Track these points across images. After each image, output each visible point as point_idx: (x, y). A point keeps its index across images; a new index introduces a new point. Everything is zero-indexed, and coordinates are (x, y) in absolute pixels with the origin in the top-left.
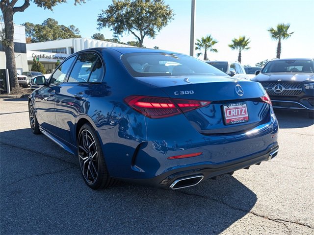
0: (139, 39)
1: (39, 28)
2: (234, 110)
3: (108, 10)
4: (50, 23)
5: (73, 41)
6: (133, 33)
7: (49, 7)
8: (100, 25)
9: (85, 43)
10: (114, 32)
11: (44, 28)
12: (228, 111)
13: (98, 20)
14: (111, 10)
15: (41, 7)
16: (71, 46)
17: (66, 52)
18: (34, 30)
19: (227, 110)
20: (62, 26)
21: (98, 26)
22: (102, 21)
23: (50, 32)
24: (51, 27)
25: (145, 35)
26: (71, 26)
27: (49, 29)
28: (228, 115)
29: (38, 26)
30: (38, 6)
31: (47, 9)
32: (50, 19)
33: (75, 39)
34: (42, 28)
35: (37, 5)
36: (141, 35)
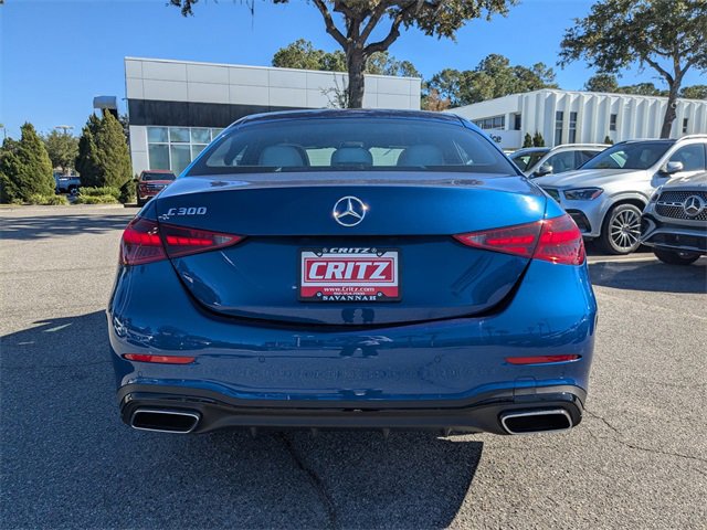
0: (669, 78)
1: (469, 78)
2: (342, 265)
3: (591, 18)
4: (492, 66)
5: (520, 99)
6: (654, 65)
7: (449, 33)
8: (566, 54)
9: (546, 100)
10: (599, 68)
11: (478, 76)
12: (314, 267)
13: (565, 44)
14: (601, 15)
15: (432, 34)
16: (515, 110)
17: (503, 125)
18: (458, 83)
19: (310, 263)
20: (518, 67)
21: (561, 58)
22: (571, 45)
23: (488, 84)
24: (492, 72)
25: (688, 66)
26: (536, 66)
27: (487, 78)
28: (313, 274)
29: (466, 74)
30: (427, 34)
31: (443, 38)
32: (494, 57)
33: (525, 95)
34: (473, 78)
35: (424, 31)
36: (677, 68)
